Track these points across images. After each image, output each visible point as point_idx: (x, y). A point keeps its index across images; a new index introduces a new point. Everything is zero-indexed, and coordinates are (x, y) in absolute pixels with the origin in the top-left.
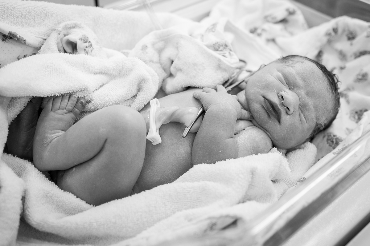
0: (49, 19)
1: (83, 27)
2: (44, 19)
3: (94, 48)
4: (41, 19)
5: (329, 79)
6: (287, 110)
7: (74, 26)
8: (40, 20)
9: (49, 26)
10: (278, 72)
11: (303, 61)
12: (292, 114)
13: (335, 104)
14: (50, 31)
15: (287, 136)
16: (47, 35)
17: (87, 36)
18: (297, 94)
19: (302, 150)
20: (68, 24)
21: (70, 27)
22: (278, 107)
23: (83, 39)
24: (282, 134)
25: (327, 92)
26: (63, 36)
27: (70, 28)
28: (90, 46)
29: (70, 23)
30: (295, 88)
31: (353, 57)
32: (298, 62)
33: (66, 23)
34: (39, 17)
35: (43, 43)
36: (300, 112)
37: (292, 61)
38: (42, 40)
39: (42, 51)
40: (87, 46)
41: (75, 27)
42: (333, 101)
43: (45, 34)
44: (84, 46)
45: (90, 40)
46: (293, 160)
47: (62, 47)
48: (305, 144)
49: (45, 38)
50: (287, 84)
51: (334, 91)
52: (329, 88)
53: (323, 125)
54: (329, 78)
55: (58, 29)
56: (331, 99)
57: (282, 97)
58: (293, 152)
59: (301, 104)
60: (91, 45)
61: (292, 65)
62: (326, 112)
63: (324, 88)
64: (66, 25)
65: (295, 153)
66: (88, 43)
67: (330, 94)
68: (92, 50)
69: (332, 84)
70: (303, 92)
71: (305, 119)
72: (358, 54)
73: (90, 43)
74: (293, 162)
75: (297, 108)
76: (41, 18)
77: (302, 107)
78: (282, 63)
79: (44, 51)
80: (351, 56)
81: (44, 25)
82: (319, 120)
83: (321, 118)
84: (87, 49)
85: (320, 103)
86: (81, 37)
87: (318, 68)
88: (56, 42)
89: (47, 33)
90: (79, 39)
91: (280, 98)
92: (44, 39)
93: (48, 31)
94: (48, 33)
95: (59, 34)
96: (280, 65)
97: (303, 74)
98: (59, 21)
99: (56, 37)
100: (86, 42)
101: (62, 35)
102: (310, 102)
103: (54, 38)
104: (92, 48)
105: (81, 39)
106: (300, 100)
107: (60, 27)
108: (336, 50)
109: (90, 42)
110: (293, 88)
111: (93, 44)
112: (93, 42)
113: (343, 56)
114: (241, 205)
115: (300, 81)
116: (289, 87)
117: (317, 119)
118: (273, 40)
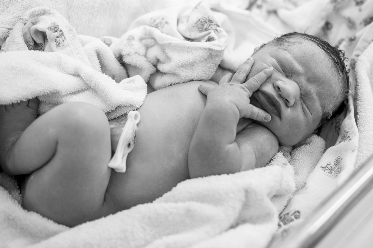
0: (13, 5)
1: (53, 14)
2: (7, 6)
3: (66, 37)
4: (4, 6)
5: (333, 59)
6: (286, 102)
7: (42, 12)
8: (2, 7)
9: (14, 13)
10: (272, 58)
11: (301, 41)
12: (293, 105)
13: (344, 87)
14: (15, 19)
15: (291, 132)
16: (12, 23)
17: (57, 25)
18: (296, 82)
19: (308, 146)
20: (35, 11)
21: (37, 14)
22: (275, 98)
23: (52, 28)
24: (285, 131)
25: (332, 75)
26: (31, 24)
27: (39, 15)
28: (61, 35)
29: (37, 9)
30: (294, 76)
31: (363, 24)
32: (295, 43)
33: (33, 10)
34: (2, 3)
35: (8, 34)
36: (303, 102)
37: (288, 42)
38: (6, 30)
39: (6, 45)
40: (58, 36)
41: (44, 13)
42: (340, 84)
43: (10, 22)
44: (54, 36)
45: (61, 28)
46: (298, 160)
47: (31, 37)
48: (311, 138)
49: (10, 27)
50: (283, 71)
51: (340, 72)
52: (334, 70)
53: (331, 113)
54: (334, 57)
55: (23, 18)
56: (338, 83)
57: (279, 88)
58: (297, 150)
59: (303, 93)
60: (63, 34)
61: (289, 48)
62: (333, 99)
63: (328, 71)
64: (33, 12)
65: (300, 150)
66: (58, 32)
67: (337, 77)
68: (64, 39)
69: (338, 64)
70: (303, 80)
71: (309, 110)
72: (368, 20)
73: (61, 32)
74: (298, 162)
75: (298, 98)
76: (4, 4)
77: (304, 96)
78: (277, 46)
79: (8, 44)
80: (361, 23)
81: (8, 12)
82: (325, 109)
83: (328, 106)
84: (58, 39)
85: (324, 89)
86: (50, 26)
87: (319, 48)
88: (21, 33)
89: (11, 21)
90: (47, 28)
91: (277, 88)
92: (8, 29)
93: (13, 20)
94: (13, 22)
95: (25, 24)
96: (274, 49)
97: (301, 57)
98: (26, 7)
99: (21, 28)
100: (56, 31)
101: (29, 24)
102: (312, 89)
103: (19, 29)
104: (63, 37)
105: (50, 29)
106: (300, 89)
107: (26, 15)
108: (344, 18)
109: (61, 30)
110: (291, 76)
111: (64, 33)
112: (65, 31)
113: (351, 24)
114: (232, 231)
115: (298, 67)
116: (286, 75)
117: (323, 107)
118: (275, 12)
